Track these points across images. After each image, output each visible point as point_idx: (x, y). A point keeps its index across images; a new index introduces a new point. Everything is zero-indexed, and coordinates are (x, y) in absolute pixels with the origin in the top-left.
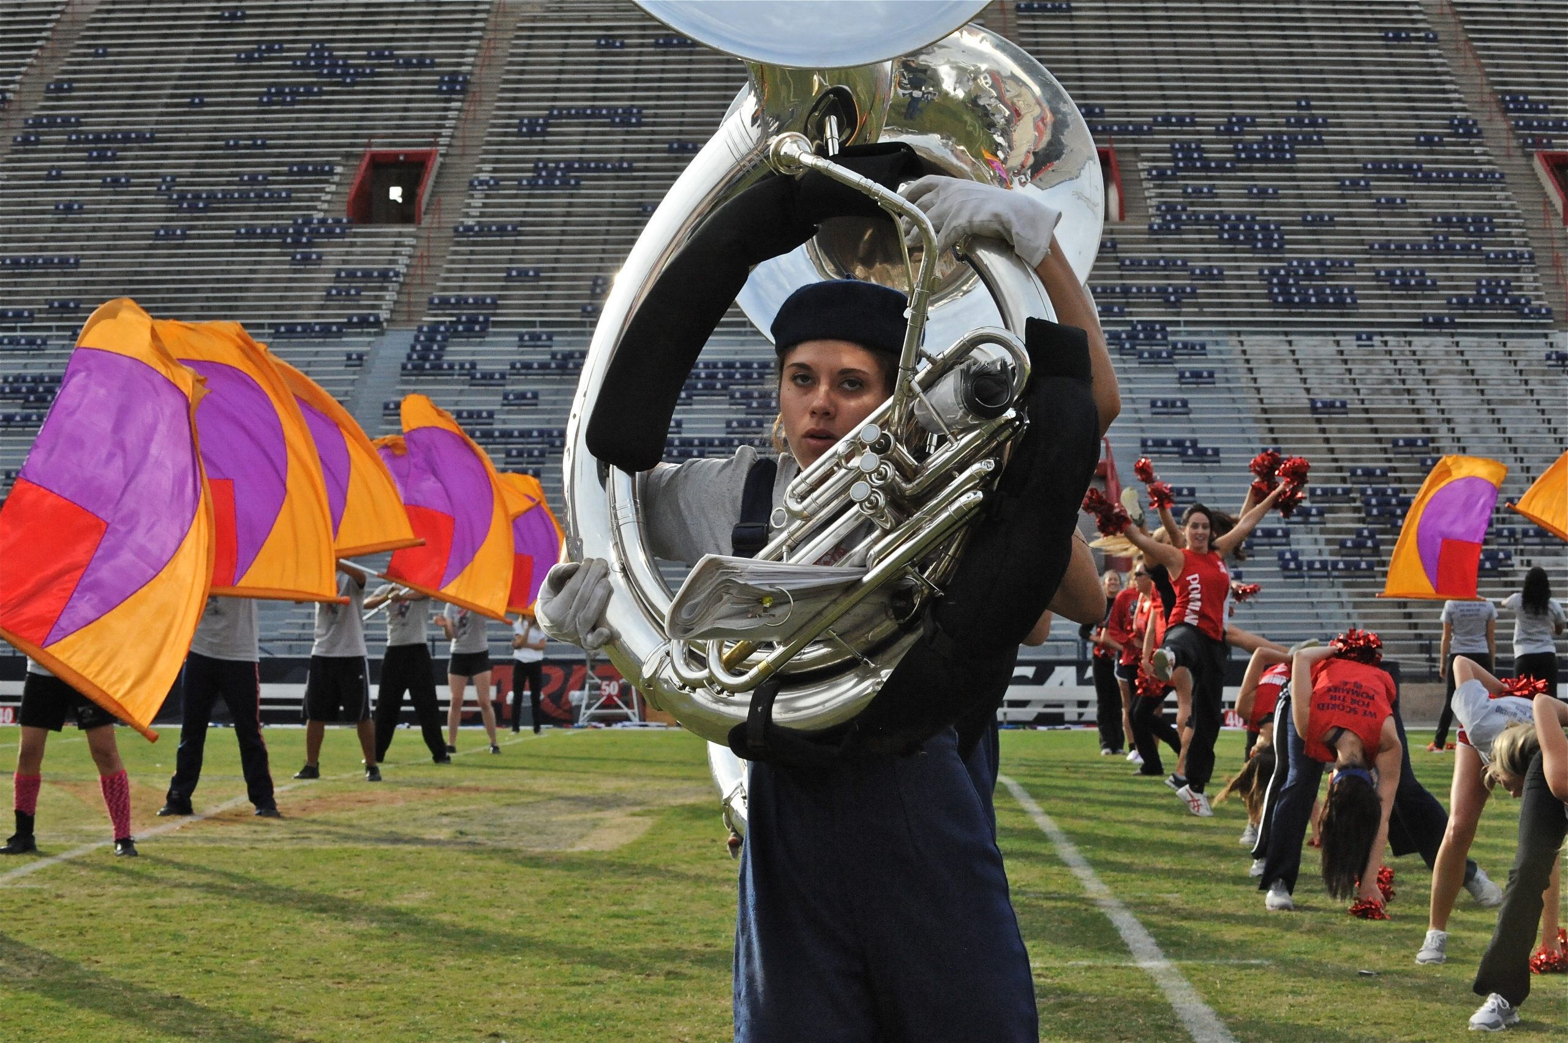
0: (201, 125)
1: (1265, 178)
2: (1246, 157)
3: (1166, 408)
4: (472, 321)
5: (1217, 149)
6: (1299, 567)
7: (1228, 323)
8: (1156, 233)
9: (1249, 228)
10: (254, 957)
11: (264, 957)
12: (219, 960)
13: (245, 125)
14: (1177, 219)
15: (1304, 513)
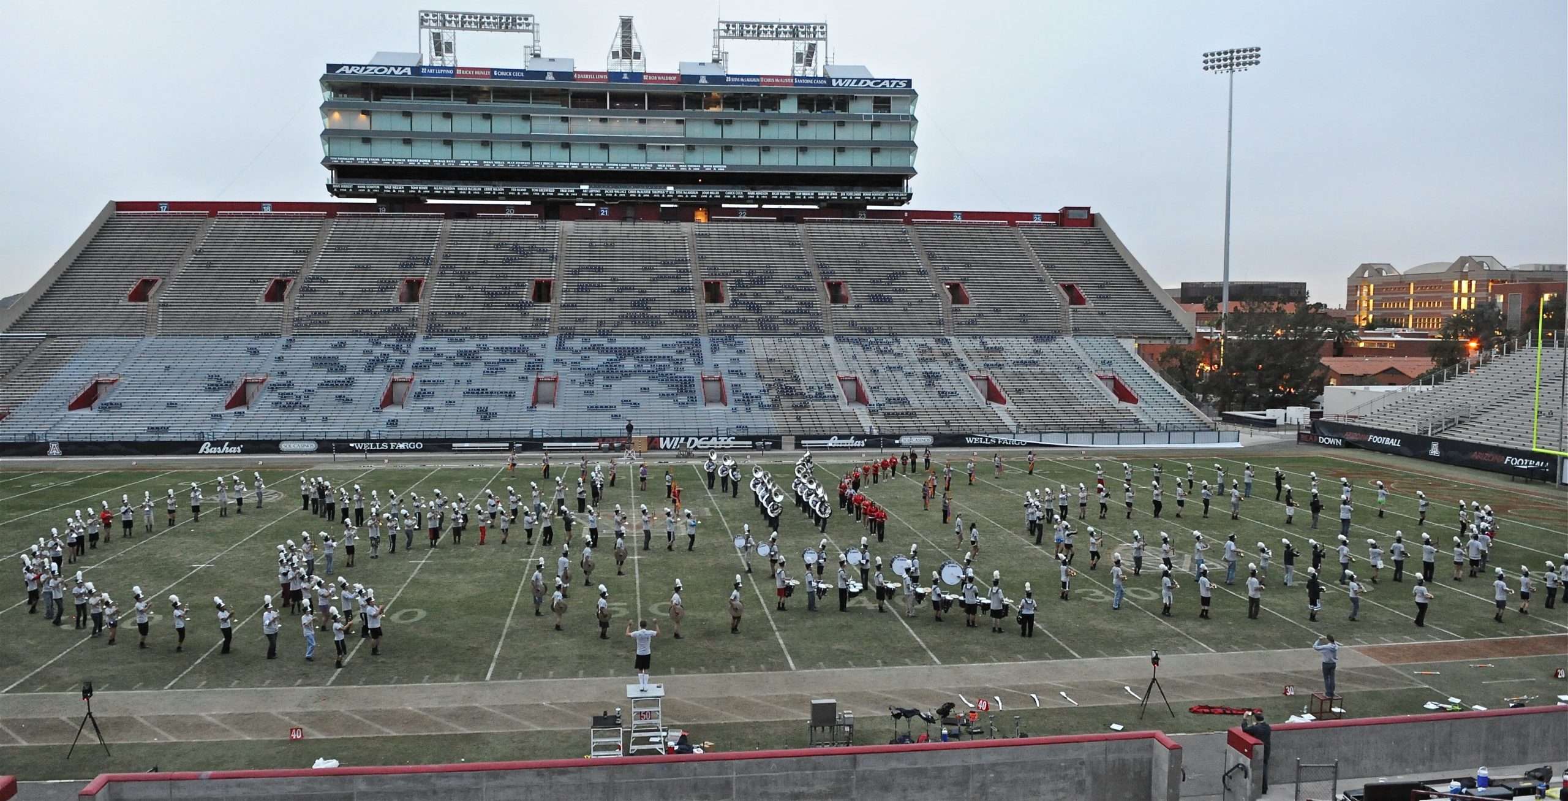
0: (487, 269)
1: (758, 289)
2: (753, 283)
3: (735, 361)
4: (570, 334)
5: (746, 281)
6: (763, 406)
7: (748, 335)
8: (732, 307)
9: (754, 306)
13: (500, 269)
15: (764, 391)
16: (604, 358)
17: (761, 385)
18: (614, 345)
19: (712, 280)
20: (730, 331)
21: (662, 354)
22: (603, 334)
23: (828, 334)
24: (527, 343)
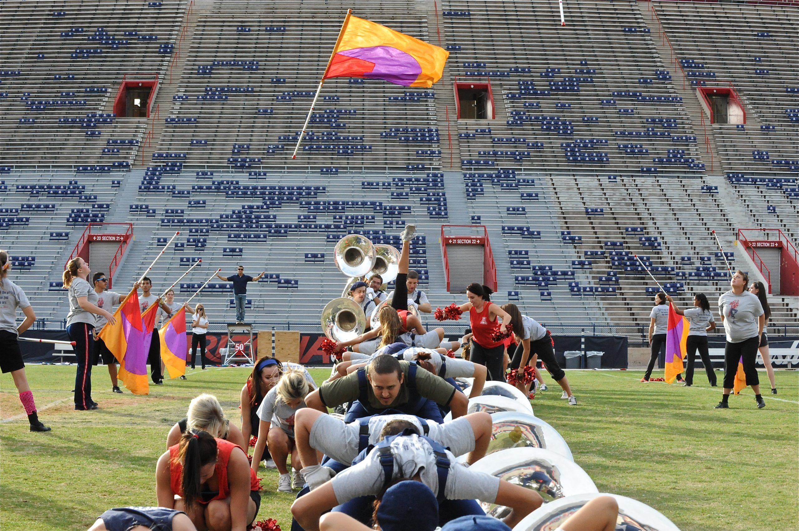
0: (43, 68)
1: (564, 99)
2: (555, 89)
3: (514, 211)
4: (174, 165)
5: (541, 85)
6: (579, 290)
7: (545, 170)
8: (510, 125)
9: (556, 123)
10: (63, 482)
11: (68, 482)
12: (46, 483)
13: (63, 68)
14: (521, 118)
15: (582, 263)
16: (237, 205)
17: (571, 253)
18: (260, 184)
19: (472, 82)
20: (509, 165)
21: (360, 200)
22: (242, 166)
23: (712, 172)
24: (83, 180)
